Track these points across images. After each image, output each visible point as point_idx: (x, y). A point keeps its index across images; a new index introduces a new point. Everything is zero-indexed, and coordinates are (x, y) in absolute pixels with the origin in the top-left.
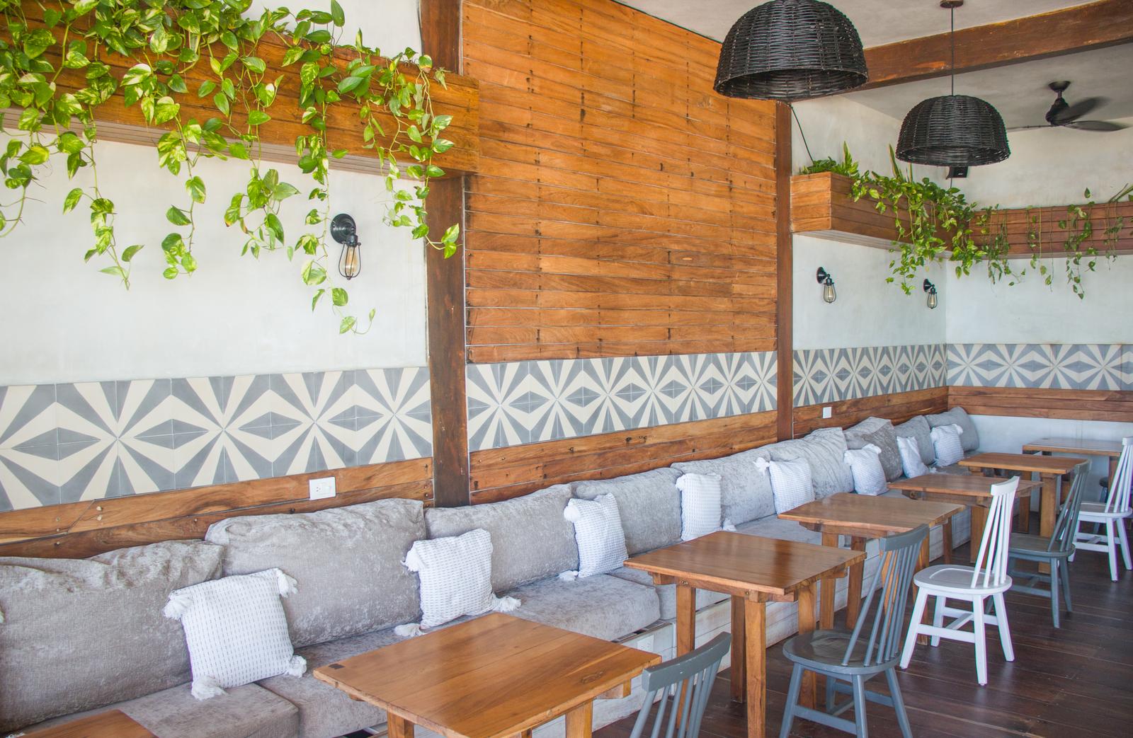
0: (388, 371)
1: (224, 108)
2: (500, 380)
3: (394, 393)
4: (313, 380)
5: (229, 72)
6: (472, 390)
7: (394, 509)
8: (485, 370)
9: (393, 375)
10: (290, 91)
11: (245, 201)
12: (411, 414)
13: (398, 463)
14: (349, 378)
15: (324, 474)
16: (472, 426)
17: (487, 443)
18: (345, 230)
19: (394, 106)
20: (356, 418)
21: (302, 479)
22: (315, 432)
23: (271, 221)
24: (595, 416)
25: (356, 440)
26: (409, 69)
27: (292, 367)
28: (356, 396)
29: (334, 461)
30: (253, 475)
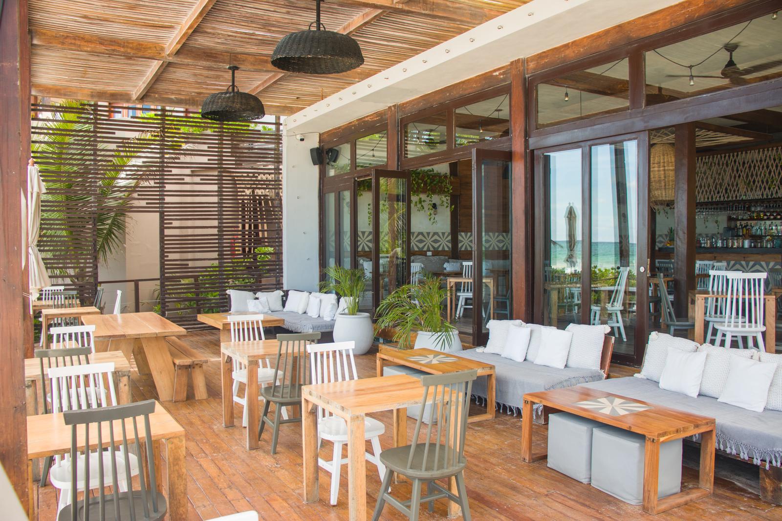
0: (442, 233)
1: (415, 189)
2: (466, 236)
3: (443, 237)
4: (428, 234)
5: (416, 183)
6: (460, 238)
7: (442, 257)
8: (463, 234)
9: (443, 234)
10: (425, 184)
11: (418, 203)
12: (447, 241)
13: (443, 251)
14: (435, 234)
15: (430, 251)
16: (460, 245)
17: (463, 249)
18: (434, 206)
19: (443, 185)
20: (436, 241)
21: (426, 252)
22: (428, 243)
23: (422, 206)
24: (491, 245)
25: (436, 245)
26: (446, 177)
27: (425, 231)
28: (436, 237)
29: (431, 249)
30: (417, 250)
